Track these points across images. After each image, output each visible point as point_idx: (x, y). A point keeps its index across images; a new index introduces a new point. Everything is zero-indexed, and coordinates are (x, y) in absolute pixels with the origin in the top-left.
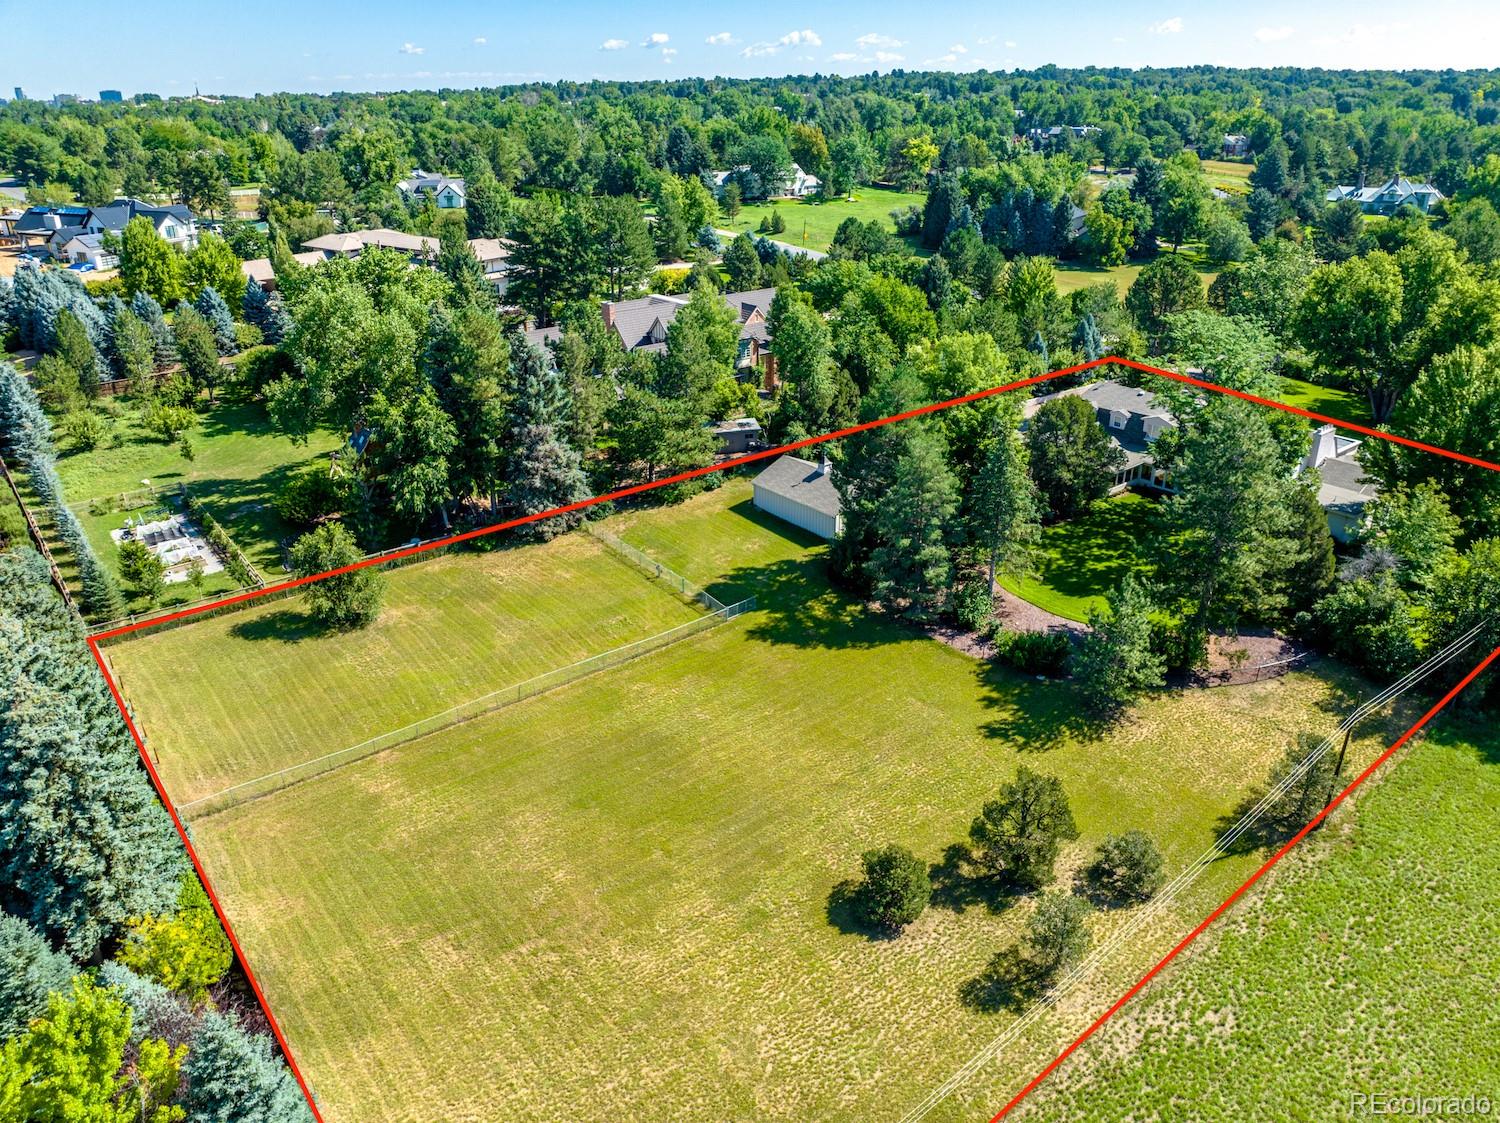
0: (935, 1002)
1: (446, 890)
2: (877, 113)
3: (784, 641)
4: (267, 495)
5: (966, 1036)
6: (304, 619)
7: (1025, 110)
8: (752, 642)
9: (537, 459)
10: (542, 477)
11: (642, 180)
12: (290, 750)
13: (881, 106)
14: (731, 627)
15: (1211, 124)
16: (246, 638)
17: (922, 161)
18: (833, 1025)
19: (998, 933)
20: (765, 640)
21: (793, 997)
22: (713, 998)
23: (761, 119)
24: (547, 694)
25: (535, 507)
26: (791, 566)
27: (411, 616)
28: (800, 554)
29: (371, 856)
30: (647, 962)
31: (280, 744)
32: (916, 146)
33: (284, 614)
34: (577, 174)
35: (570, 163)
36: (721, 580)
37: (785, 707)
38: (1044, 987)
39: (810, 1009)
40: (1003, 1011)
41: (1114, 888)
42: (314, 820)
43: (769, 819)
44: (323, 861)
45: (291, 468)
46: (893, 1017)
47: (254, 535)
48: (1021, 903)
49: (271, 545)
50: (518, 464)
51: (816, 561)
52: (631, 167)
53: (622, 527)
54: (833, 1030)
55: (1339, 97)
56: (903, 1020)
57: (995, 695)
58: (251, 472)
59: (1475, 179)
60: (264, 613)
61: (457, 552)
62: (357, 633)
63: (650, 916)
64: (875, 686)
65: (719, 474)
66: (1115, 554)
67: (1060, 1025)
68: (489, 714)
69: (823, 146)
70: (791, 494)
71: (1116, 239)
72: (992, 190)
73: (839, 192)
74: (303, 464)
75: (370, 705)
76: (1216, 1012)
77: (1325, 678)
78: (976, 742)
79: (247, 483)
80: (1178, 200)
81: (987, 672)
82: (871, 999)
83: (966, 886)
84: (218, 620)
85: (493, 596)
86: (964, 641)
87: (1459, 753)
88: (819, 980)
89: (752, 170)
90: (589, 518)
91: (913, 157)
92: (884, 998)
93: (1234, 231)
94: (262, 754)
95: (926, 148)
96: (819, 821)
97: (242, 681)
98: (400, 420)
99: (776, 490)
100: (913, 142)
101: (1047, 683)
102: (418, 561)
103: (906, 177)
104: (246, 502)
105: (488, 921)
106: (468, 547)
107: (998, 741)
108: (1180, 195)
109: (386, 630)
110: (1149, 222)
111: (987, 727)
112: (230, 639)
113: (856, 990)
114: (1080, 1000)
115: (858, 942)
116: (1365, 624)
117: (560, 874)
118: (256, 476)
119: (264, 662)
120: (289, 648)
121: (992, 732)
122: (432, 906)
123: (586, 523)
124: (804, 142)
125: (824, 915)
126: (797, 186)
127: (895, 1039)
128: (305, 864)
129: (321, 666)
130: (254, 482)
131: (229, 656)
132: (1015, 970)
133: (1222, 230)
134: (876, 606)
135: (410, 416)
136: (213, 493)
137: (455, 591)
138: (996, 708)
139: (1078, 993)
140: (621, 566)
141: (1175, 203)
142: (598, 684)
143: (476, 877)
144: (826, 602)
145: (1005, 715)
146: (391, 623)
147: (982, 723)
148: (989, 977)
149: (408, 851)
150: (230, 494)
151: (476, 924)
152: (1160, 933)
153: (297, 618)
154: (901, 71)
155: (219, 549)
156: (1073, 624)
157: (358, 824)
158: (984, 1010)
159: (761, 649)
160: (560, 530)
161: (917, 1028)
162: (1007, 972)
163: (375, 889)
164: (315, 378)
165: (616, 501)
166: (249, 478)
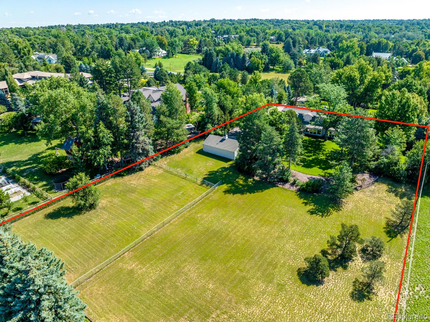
0: (346, 302)
1: (175, 301)
2: (173, 32)
3: (236, 193)
4: (34, 165)
5: (360, 311)
6: (71, 209)
7: (215, 30)
8: (227, 195)
9: (139, 143)
10: (142, 149)
11: (113, 53)
12: (90, 258)
13: (174, 30)
14: (218, 191)
15: (266, 33)
16: (52, 219)
17: (194, 45)
18: (323, 317)
19: (350, 275)
20: (230, 194)
21: (306, 311)
22: (283, 317)
23: (143, 34)
24: (171, 222)
25: (139, 159)
26: (225, 169)
27: (110, 202)
28: (227, 165)
29: (141, 293)
30: (255, 310)
31: (85, 257)
32: (192, 41)
33: (62, 208)
34: (90, 52)
35: (88, 48)
36: (206, 176)
37: (248, 215)
38: (371, 290)
39: (313, 313)
40: (365, 300)
41: (371, 254)
42: (113, 284)
43: (265, 252)
44: (125, 299)
45: (39, 154)
46: (337, 310)
47: (36, 180)
48: (350, 264)
49: (44, 183)
50: (133, 145)
51: (232, 167)
52: (109, 49)
53: (166, 163)
54: (324, 319)
55: (292, 26)
56: (341, 310)
57: (305, 201)
58: (25, 157)
59: (341, 46)
60: (55, 208)
61: (114, 177)
62: (93, 211)
63: (247, 294)
64: (270, 203)
65: (188, 142)
66: (312, 154)
67: (382, 301)
68: (156, 233)
69: (166, 41)
70: (217, 146)
71: (260, 65)
72: (223, 53)
73: (173, 55)
74: (42, 152)
75: (112, 236)
76: (417, 286)
77: (384, 183)
78: (308, 216)
79: (24, 162)
80: (274, 54)
81: (299, 194)
82: (328, 306)
83: (333, 262)
84: (37, 213)
85: (135, 191)
86: (287, 186)
87: (426, 199)
88: (310, 303)
89: (146, 49)
90: (154, 161)
91: (191, 44)
92: (331, 304)
93: (290, 62)
94: (80, 262)
95: (195, 42)
96: (280, 250)
97: (59, 235)
98: (93, 134)
99: (212, 145)
100: (191, 40)
101: (317, 195)
102: (102, 182)
103: (190, 50)
104: (27, 169)
105: (196, 309)
106: (119, 175)
107: (314, 215)
108: (274, 53)
109: (104, 208)
110: (267, 60)
111: (309, 211)
112: (46, 220)
113: (322, 303)
114: (383, 291)
115: (313, 288)
116: (392, 167)
117: (211, 285)
118: (27, 158)
119: (63, 226)
120: (70, 220)
121: (312, 213)
122: (173, 307)
123: (154, 163)
124: (160, 40)
125: (299, 281)
126: (160, 54)
127: (342, 317)
128: (118, 301)
129: (86, 225)
130: (26, 161)
131: (49, 226)
132: (361, 286)
133: (287, 62)
134: (257, 178)
135: (96, 132)
136: (12, 167)
137: (121, 191)
138: (308, 205)
139: (381, 289)
140: (172, 175)
141: (273, 55)
142: (186, 216)
143: (183, 293)
144: (242, 179)
145: (312, 207)
146: (104, 205)
147: (307, 210)
148: (355, 290)
149: (153, 288)
150: (19, 166)
151: (192, 310)
152: (390, 266)
153: (68, 208)
154: (172, 21)
155: (26, 187)
156: (314, 177)
157: (131, 282)
158: (361, 301)
159: (230, 196)
160: (147, 166)
161: (346, 312)
162: (359, 287)
163: (150, 305)
164: (54, 122)
165: (161, 154)
166: (24, 159)
